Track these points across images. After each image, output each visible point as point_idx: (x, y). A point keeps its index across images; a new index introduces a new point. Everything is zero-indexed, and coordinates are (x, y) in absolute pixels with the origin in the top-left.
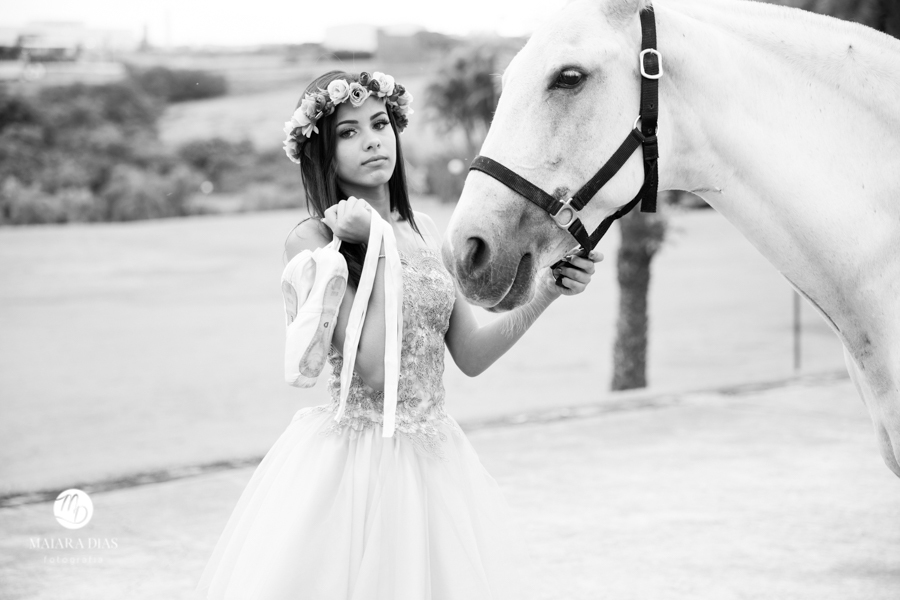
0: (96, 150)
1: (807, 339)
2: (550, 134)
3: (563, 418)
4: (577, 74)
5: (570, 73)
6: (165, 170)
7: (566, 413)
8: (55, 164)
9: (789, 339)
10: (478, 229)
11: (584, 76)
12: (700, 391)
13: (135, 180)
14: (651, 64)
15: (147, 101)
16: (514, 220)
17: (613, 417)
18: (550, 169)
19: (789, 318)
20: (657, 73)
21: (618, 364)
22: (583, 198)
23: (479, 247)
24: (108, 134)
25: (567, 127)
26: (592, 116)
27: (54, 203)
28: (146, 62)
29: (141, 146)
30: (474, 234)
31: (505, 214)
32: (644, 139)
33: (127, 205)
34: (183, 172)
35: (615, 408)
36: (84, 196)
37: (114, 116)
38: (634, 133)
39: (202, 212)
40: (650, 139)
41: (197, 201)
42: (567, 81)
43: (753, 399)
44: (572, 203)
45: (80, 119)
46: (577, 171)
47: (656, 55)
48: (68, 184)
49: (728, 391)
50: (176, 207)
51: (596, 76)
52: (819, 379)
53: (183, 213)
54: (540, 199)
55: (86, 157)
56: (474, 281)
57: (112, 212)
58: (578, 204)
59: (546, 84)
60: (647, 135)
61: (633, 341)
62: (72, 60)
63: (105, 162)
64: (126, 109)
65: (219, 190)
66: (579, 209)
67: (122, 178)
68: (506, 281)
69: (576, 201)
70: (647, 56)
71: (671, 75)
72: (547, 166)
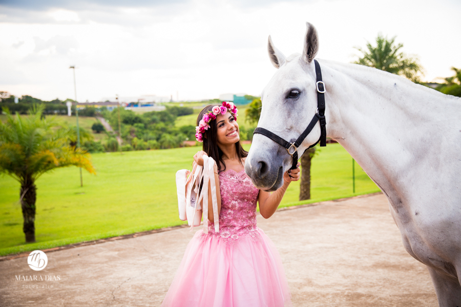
0: (158, 129)
1: (357, 181)
2: (287, 117)
3: (285, 210)
4: (298, 92)
5: (295, 92)
6: (176, 135)
7: (286, 208)
8: (147, 133)
9: (351, 181)
10: (262, 158)
11: (300, 93)
12: (327, 201)
13: (168, 137)
14: (321, 87)
15: (172, 116)
16: (275, 153)
17: (300, 209)
18: (287, 131)
19: (352, 176)
20: (323, 91)
21: (301, 190)
22: (299, 142)
23: (263, 165)
24: (161, 125)
25: (294, 114)
26: (303, 109)
27: (147, 144)
28: (172, 105)
29: (170, 128)
30: (260, 160)
31: (272, 151)
32: (320, 117)
33: (166, 144)
34: (181, 135)
35: (301, 206)
36: (154, 142)
37: (163, 120)
38: (316, 115)
39: (186, 146)
40: (323, 117)
41: (185, 143)
42: (292, 95)
43: (343, 202)
44: (295, 144)
45: (154, 121)
46: (298, 131)
47: (322, 84)
48: (150, 139)
49: (335, 200)
50: (179, 145)
51: (304, 92)
52: (362, 196)
53: (181, 146)
54: (282, 143)
55: (155, 131)
56: (262, 179)
57: (161, 146)
58: (297, 145)
59: (284, 97)
60: (321, 116)
61: (306, 183)
62: (152, 105)
63: (160, 132)
64: (166, 118)
65: (190, 140)
66: (297, 147)
67: (164, 137)
68: (274, 179)
69: (297, 144)
70: (319, 84)
71: (328, 92)
72: (286, 130)
